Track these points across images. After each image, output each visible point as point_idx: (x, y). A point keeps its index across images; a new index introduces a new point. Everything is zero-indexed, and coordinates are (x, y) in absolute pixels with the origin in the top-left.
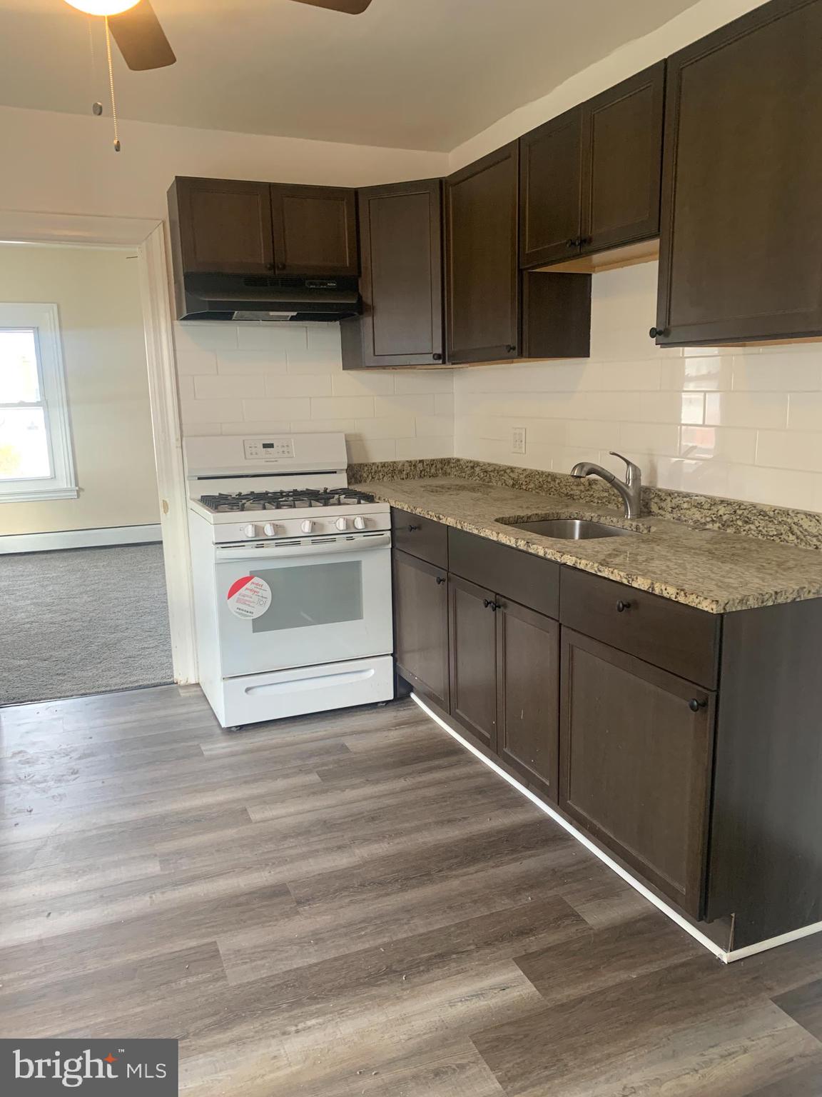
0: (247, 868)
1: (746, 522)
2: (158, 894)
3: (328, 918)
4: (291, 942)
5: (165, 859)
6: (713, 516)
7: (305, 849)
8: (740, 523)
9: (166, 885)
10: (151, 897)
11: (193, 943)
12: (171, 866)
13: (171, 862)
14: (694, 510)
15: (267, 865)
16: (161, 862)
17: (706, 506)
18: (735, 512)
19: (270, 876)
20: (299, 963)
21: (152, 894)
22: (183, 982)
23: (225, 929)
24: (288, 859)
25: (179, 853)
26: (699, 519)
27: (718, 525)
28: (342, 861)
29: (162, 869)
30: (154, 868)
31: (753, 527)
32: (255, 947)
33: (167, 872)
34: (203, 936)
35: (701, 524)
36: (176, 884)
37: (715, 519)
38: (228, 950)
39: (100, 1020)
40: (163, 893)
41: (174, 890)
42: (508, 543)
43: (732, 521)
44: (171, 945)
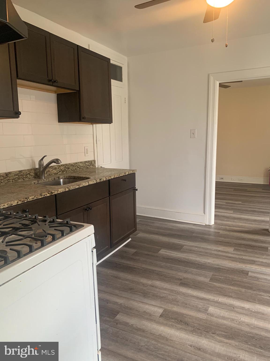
0: (184, 294)
1: (68, 169)
2: (216, 300)
3: (179, 274)
4: (192, 274)
5: (205, 311)
6: (60, 170)
7: (162, 291)
8: (67, 169)
9: (211, 301)
10: (218, 300)
11: (214, 284)
12: (205, 307)
13: (204, 309)
14: (54, 170)
15: (177, 292)
16: (207, 310)
17: (57, 168)
18: (65, 167)
19: (180, 289)
20: (195, 270)
21: (217, 301)
22: (223, 278)
23: (204, 283)
24: (170, 291)
25: (199, 310)
26: (56, 172)
27: (61, 172)
28: (158, 283)
29: (209, 307)
30: (211, 309)
31: (70, 169)
32: (201, 276)
33: (208, 305)
34: (211, 284)
35: (56, 174)
36: (208, 300)
37: (60, 171)
38: (207, 279)
39: (245, 279)
40: (214, 299)
41: (210, 299)
42: (93, 183)
43: (65, 170)
44: (221, 286)
